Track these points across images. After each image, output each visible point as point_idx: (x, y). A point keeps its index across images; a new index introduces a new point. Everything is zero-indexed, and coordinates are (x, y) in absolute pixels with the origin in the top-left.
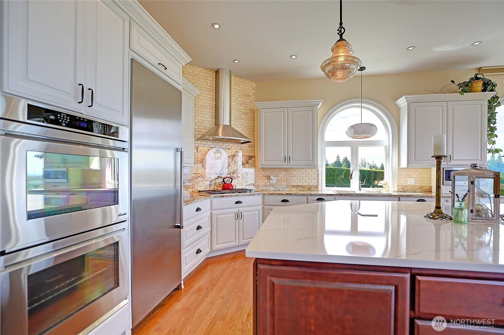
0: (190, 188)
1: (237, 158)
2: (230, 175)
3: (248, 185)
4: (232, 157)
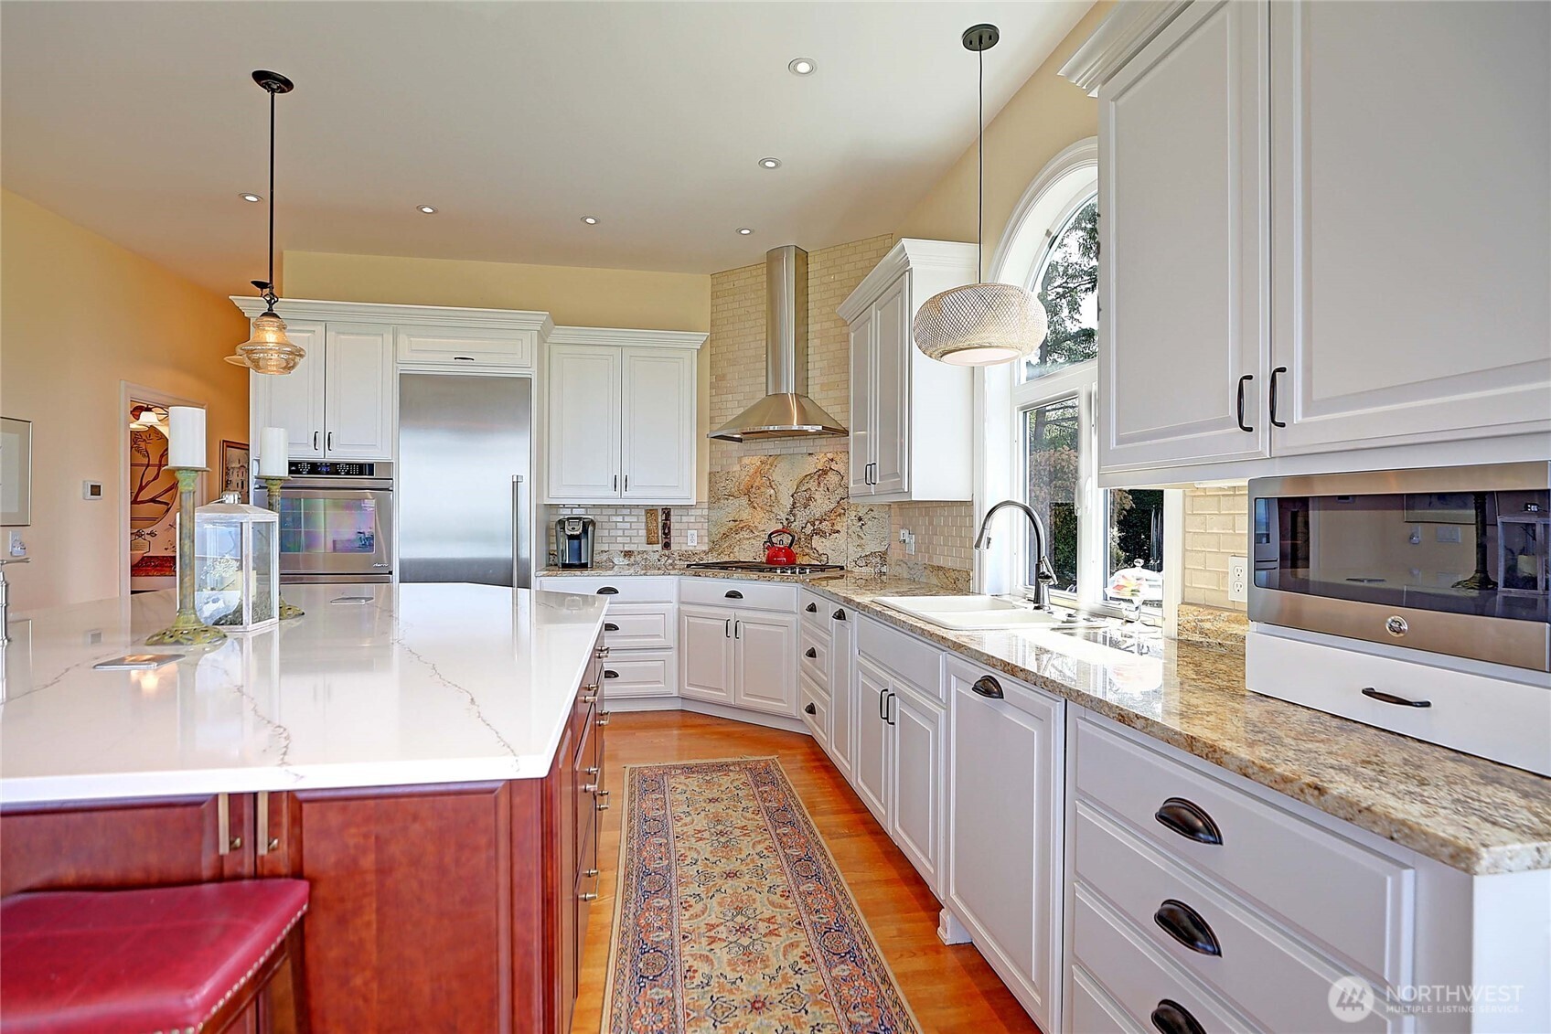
1: (833, 477)
2: (813, 525)
3: (866, 556)
4: (819, 476)
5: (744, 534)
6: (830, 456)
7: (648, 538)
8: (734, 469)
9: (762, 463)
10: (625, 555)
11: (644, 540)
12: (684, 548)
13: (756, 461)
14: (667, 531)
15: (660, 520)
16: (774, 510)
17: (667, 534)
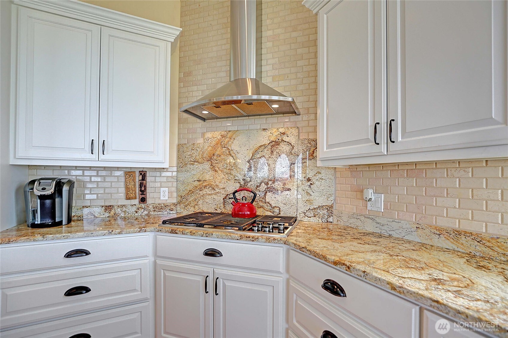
0: (192, 206)
1: (285, 147)
2: (267, 184)
3: (314, 209)
4: (272, 146)
5: (207, 191)
6: (282, 130)
7: (127, 194)
8: (198, 142)
9: (223, 136)
10: (106, 209)
11: (122, 195)
12: (157, 202)
13: (217, 135)
14: (143, 189)
15: (137, 180)
16: (232, 172)
17: (143, 192)
